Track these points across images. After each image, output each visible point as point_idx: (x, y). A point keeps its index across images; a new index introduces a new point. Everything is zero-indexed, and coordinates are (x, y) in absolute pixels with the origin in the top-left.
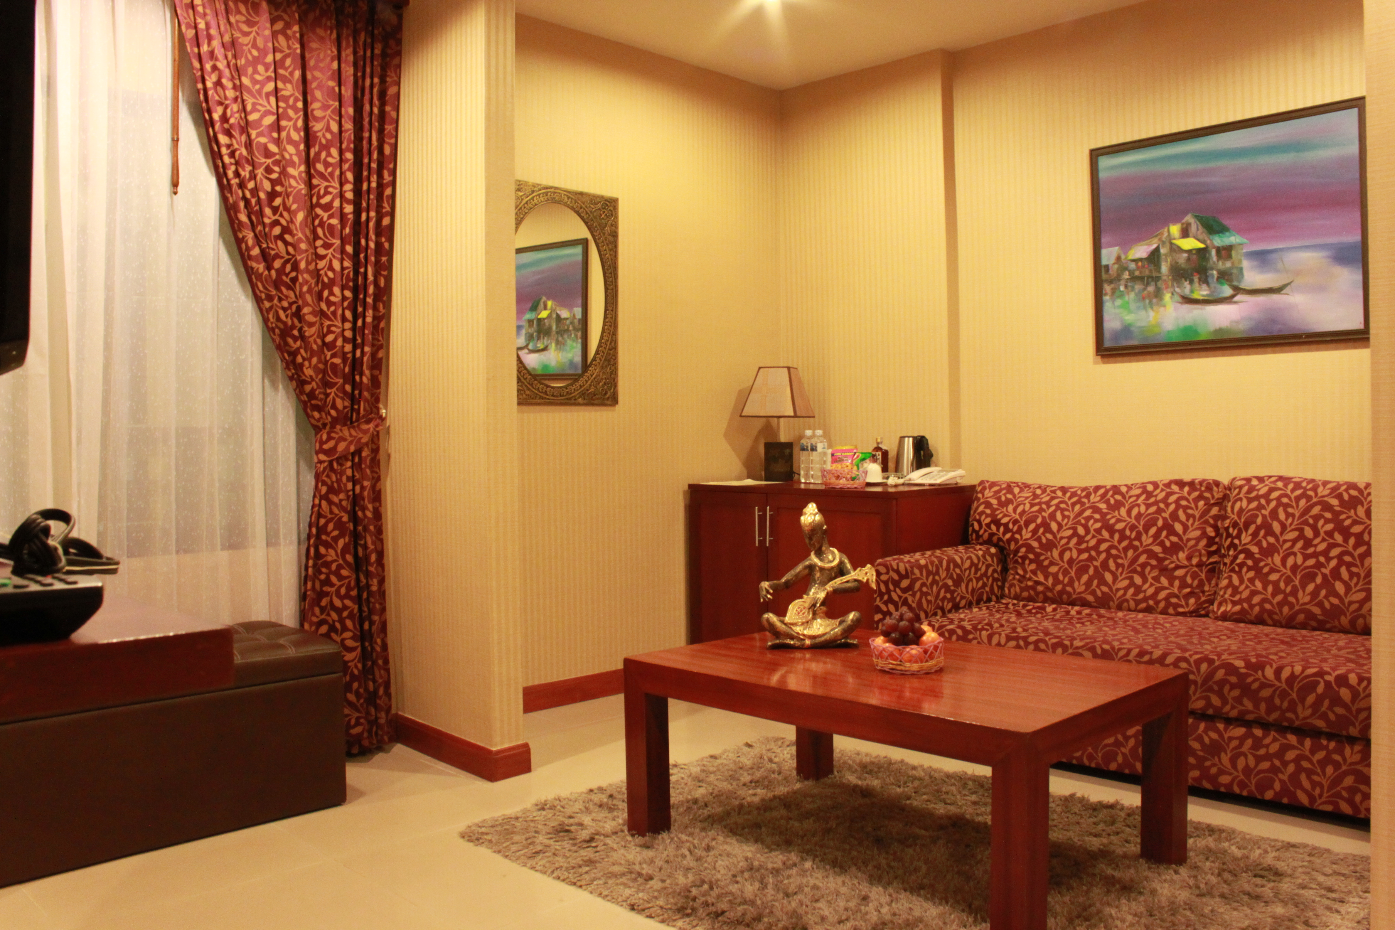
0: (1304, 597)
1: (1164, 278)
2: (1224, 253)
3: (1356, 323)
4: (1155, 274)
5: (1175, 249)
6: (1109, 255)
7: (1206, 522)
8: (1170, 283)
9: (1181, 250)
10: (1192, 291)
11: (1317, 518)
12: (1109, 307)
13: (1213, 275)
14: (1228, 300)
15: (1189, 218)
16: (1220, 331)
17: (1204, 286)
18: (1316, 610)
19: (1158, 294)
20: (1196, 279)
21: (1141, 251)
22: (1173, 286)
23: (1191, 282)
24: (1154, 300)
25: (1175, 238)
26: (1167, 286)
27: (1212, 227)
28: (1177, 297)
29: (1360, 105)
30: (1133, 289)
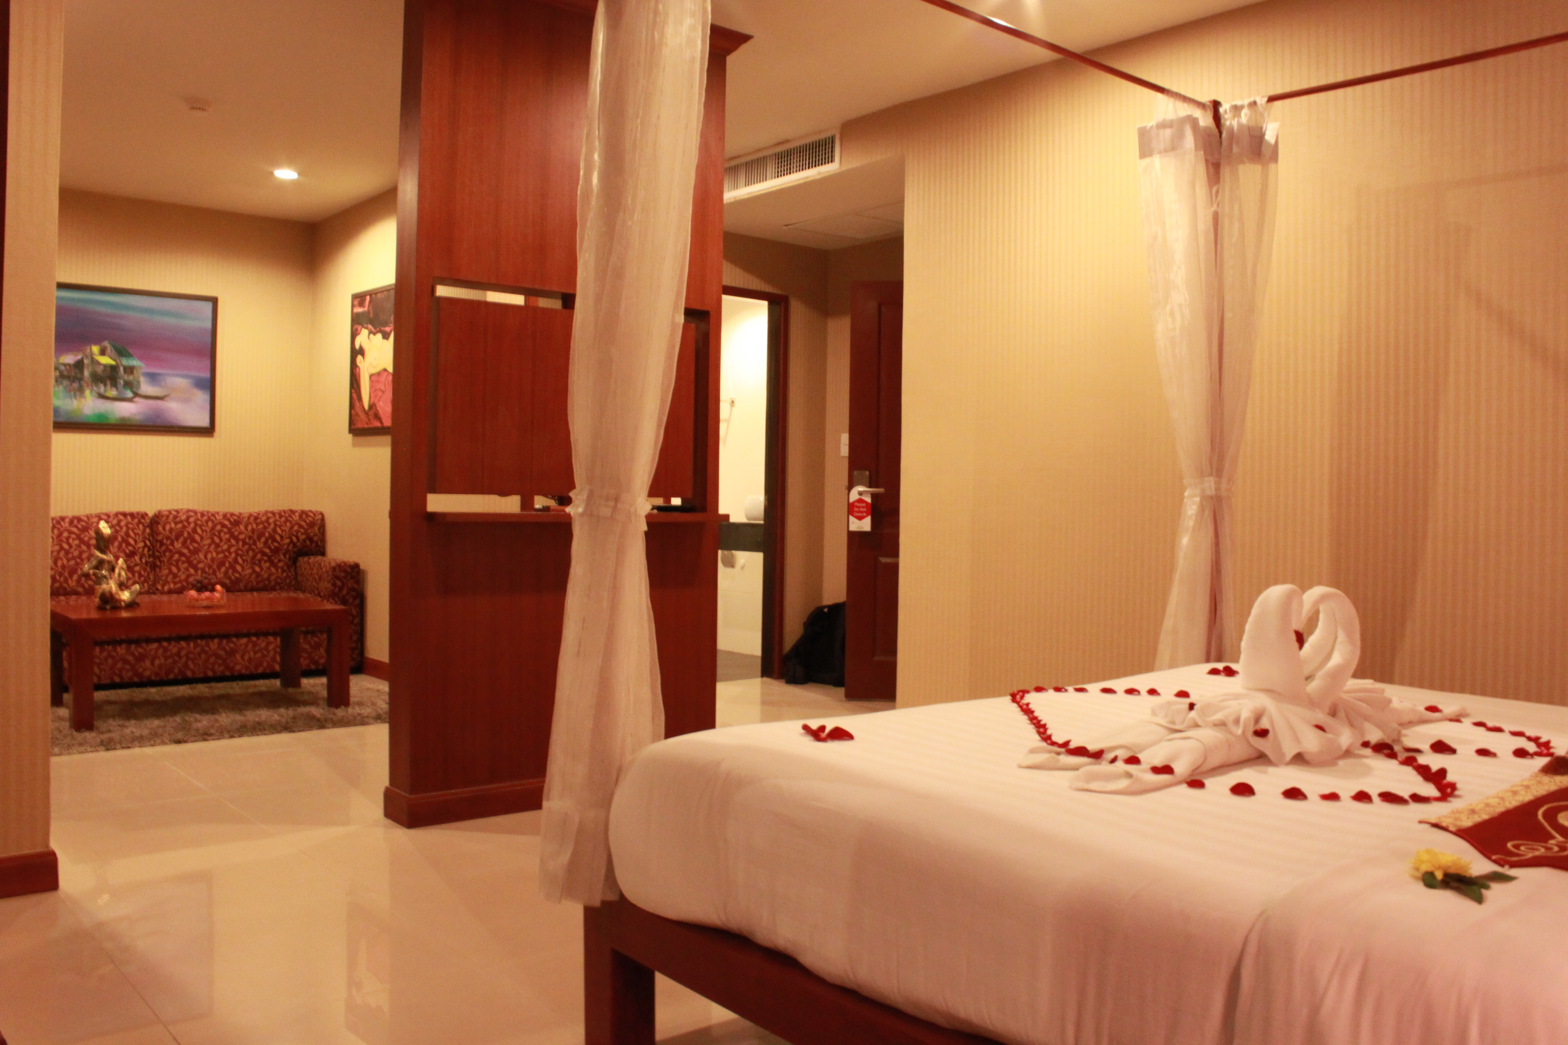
1: (86, 379)
2: (130, 370)
3: (205, 422)
4: (79, 376)
5: (95, 362)
7: (145, 538)
8: (90, 383)
9: (98, 363)
10: (105, 391)
11: (220, 532)
13: (120, 383)
14: (130, 400)
15: (106, 344)
16: (123, 419)
17: (114, 389)
19: (81, 390)
20: (109, 383)
21: (69, 359)
22: (92, 385)
23: (105, 385)
24: (78, 393)
25: (95, 355)
26: (88, 385)
27: (121, 352)
28: (95, 394)
29: (214, 301)
30: (62, 383)
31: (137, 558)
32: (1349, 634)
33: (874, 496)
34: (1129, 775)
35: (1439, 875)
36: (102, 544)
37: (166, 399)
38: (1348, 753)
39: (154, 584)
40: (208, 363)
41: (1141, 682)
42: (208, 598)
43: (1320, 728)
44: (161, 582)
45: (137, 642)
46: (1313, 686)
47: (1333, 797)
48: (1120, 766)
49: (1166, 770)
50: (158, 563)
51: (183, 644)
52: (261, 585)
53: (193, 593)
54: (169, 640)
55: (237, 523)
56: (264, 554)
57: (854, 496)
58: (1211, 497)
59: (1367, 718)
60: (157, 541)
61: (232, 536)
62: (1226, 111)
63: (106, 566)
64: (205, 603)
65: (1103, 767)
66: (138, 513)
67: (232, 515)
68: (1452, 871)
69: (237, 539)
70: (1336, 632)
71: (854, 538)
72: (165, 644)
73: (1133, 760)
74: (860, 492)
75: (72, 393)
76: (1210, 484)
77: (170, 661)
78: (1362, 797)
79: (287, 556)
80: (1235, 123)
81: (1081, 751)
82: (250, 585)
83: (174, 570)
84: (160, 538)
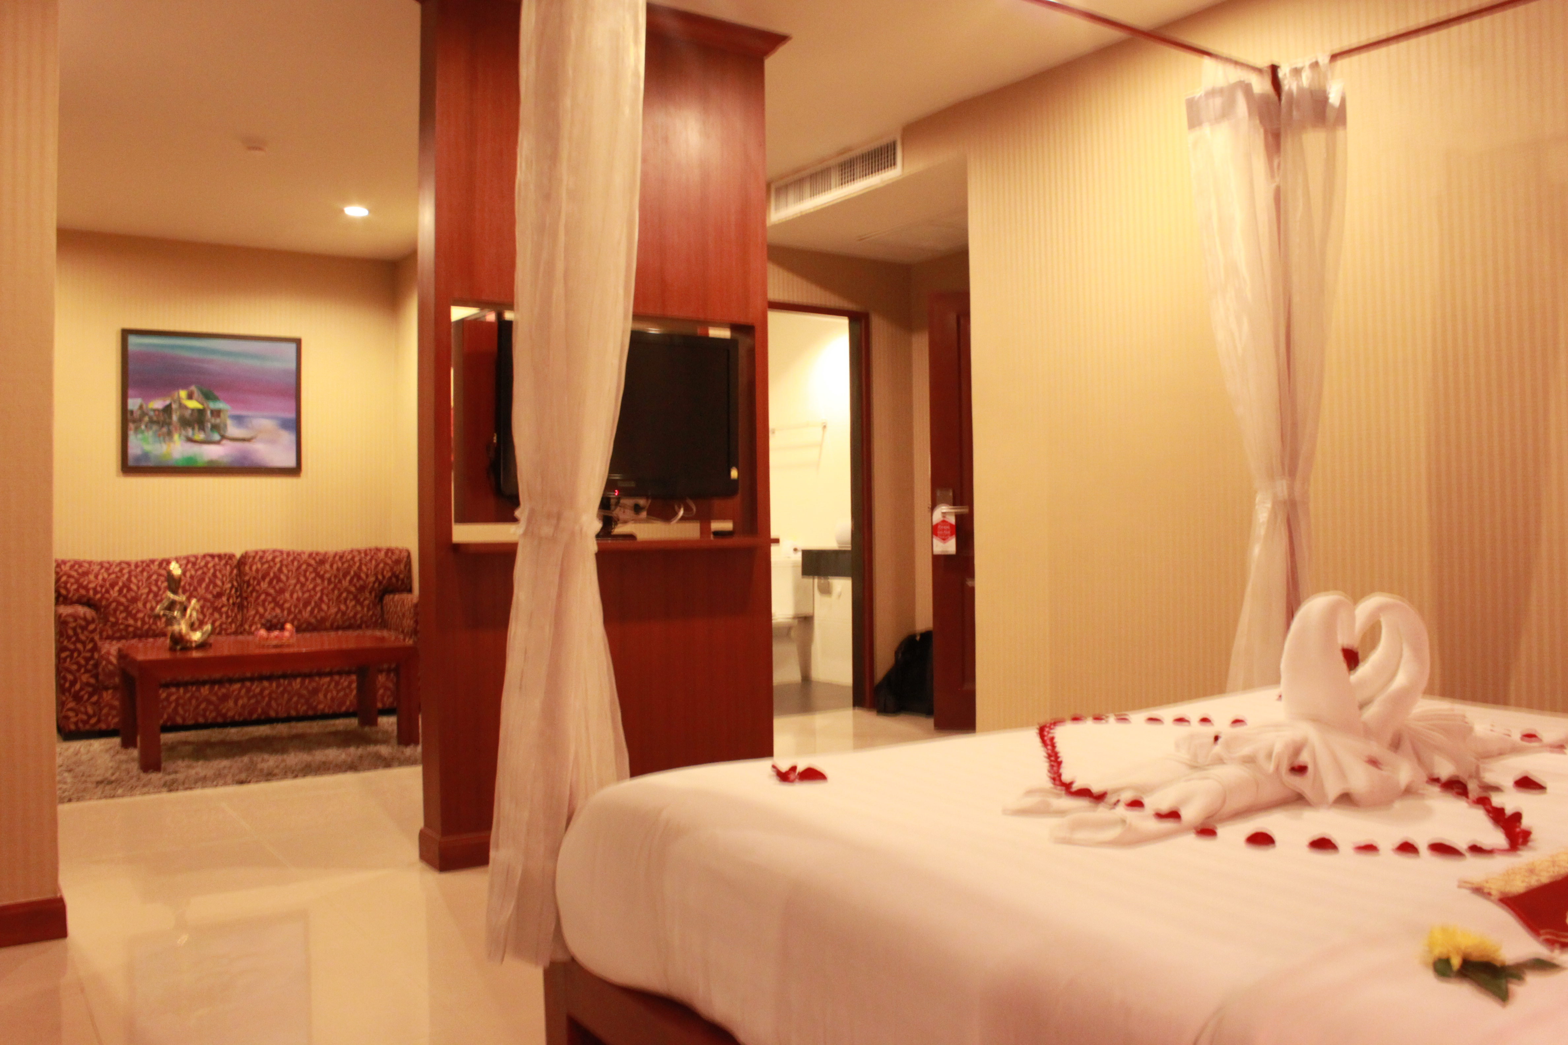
0: (306, 614)
1: (174, 423)
2: (217, 413)
3: (291, 463)
4: (167, 421)
5: (182, 407)
6: (134, 404)
7: (232, 579)
8: (178, 428)
9: (186, 408)
10: (193, 434)
11: (305, 571)
12: (133, 439)
13: (208, 427)
14: (218, 443)
15: (193, 388)
16: (211, 461)
17: (202, 432)
18: (313, 620)
19: (170, 434)
20: (197, 427)
21: (158, 404)
22: (180, 429)
23: (193, 429)
24: (167, 438)
25: (183, 399)
26: (176, 429)
27: (208, 396)
28: (183, 438)
29: (298, 342)
30: (151, 428)
31: (224, 599)
32: (1416, 650)
33: (958, 517)
34: (1123, 821)
35: (1456, 962)
36: (173, 586)
37: (253, 441)
38: (1409, 792)
39: (242, 625)
40: (293, 404)
41: (1193, 710)
42: (276, 637)
43: (1374, 762)
44: (248, 623)
45: (220, 682)
46: (1372, 712)
47: (1369, 848)
48: (1121, 811)
49: (1174, 815)
50: (246, 603)
51: (266, 684)
52: (347, 623)
53: (263, 632)
54: (252, 679)
55: (322, 562)
56: (349, 592)
57: (937, 516)
58: (1285, 503)
59: (1438, 749)
60: (244, 582)
61: (318, 575)
62: (1285, 74)
63: (178, 607)
64: (275, 642)
65: (1102, 812)
66: (225, 555)
67: (317, 554)
68: (1476, 956)
69: (322, 578)
70: (1402, 649)
71: (940, 561)
72: (248, 684)
73: (1136, 804)
74: (944, 513)
75: (162, 438)
76: (1282, 487)
77: (253, 701)
78: (1407, 848)
79: (373, 595)
80: (1294, 88)
81: (1084, 793)
82: (336, 624)
83: (261, 610)
84: (247, 578)
